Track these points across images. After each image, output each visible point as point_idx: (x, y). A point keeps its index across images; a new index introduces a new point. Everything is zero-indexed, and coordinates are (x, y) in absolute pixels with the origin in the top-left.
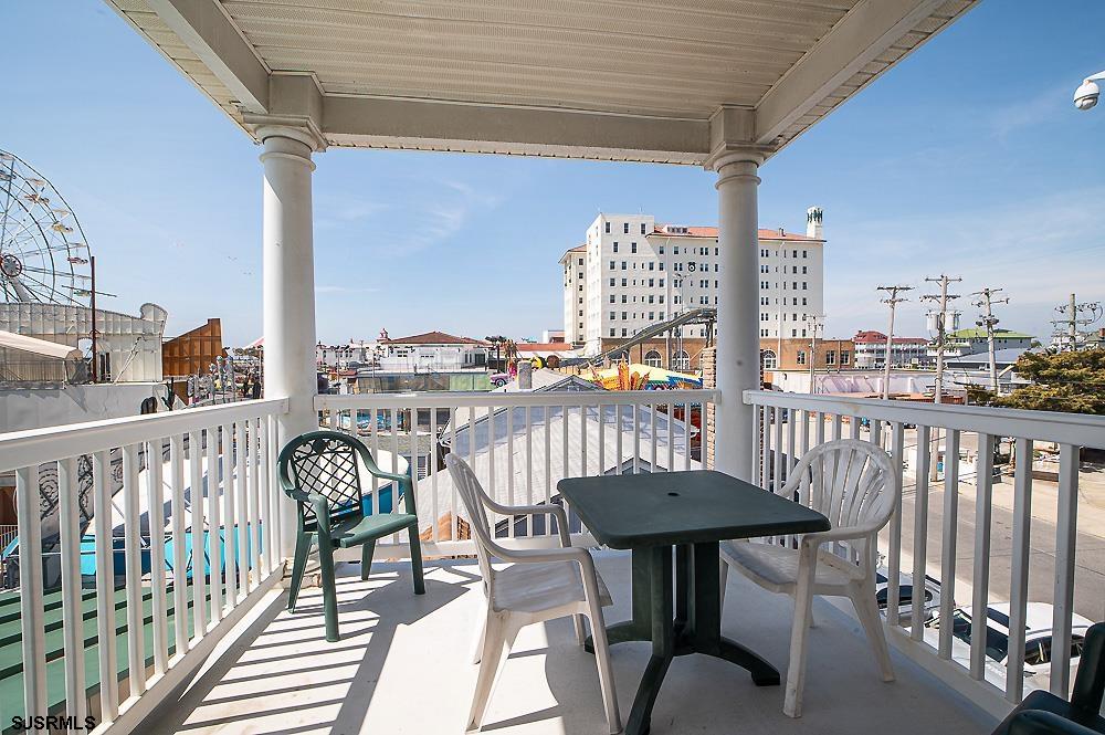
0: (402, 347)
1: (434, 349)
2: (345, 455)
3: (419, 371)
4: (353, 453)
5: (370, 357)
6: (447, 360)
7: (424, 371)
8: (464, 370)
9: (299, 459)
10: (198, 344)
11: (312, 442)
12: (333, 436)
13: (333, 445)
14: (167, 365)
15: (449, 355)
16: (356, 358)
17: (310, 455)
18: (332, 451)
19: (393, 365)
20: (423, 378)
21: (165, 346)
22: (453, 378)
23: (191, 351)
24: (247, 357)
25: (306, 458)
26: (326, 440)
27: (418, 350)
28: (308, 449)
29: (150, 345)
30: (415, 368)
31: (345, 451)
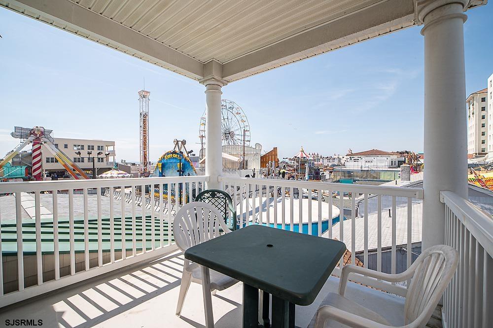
0: (356, 157)
1: (373, 158)
2: (222, 199)
3: (363, 169)
4: (225, 199)
5: (343, 162)
6: (380, 164)
7: (366, 169)
8: (389, 169)
9: (204, 198)
10: (270, 157)
11: (210, 193)
12: (219, 192)
13: (218, 195)
14: (262, 164)
15: (381, 161)
16: (336, 162)
17: (209, 197)
18: (218, 197)
19: (351, 166)
20: (365, 172)
21: (262, 158)
22: (382, 174)
23: (269, 159)
24: (293, 161)
25: (207, 198)
26: (216, 193)
27: (364, 158)
28: (208, 195)
29: (257, 157)
30: (361, 167)
31: (223, 198)
